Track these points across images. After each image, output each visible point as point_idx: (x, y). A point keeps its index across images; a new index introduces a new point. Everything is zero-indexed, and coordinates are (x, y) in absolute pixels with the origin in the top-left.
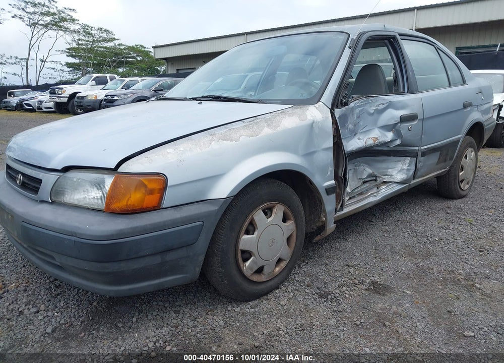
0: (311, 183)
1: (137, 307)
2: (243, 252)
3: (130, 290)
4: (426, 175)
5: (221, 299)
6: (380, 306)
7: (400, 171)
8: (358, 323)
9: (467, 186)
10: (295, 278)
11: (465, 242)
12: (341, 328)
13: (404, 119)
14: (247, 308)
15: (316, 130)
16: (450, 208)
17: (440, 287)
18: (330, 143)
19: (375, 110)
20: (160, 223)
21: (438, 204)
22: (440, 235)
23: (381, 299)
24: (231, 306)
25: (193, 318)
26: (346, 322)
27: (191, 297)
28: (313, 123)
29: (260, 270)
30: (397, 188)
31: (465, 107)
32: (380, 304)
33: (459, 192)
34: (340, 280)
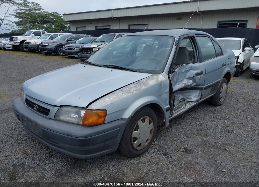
0: (160, 107)
1: (88, 161)
2: (133, 138)
3: (91, 156)
4: (206, 97)
5: (123, 157)
6: (189, 159)
7: (195, 97)
8: (181, 166)
9: (223, 100)
10: (152, 146)
11: (222, 128)
12: (174, 169)
13: (197, 74)
14: (135, 161)
15: (163, 85)
16: (215, 111)
17: (212, 150)
18: (168, 90)
19: (185, 71)
20: (104, 130)
21: (210, 109)
22: (212, 125)
23: (189, 156)
24: (128, 160)
25: (113, 166)
26: (176, 166)
27: (110, 156)
28: (161, 82)
29: (140, 145)
30: (193, 104)
31: (223, 66)
32: (189, 158)
33: (219, 103)
34: (171, 147)
